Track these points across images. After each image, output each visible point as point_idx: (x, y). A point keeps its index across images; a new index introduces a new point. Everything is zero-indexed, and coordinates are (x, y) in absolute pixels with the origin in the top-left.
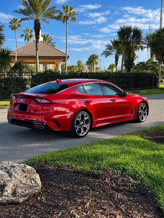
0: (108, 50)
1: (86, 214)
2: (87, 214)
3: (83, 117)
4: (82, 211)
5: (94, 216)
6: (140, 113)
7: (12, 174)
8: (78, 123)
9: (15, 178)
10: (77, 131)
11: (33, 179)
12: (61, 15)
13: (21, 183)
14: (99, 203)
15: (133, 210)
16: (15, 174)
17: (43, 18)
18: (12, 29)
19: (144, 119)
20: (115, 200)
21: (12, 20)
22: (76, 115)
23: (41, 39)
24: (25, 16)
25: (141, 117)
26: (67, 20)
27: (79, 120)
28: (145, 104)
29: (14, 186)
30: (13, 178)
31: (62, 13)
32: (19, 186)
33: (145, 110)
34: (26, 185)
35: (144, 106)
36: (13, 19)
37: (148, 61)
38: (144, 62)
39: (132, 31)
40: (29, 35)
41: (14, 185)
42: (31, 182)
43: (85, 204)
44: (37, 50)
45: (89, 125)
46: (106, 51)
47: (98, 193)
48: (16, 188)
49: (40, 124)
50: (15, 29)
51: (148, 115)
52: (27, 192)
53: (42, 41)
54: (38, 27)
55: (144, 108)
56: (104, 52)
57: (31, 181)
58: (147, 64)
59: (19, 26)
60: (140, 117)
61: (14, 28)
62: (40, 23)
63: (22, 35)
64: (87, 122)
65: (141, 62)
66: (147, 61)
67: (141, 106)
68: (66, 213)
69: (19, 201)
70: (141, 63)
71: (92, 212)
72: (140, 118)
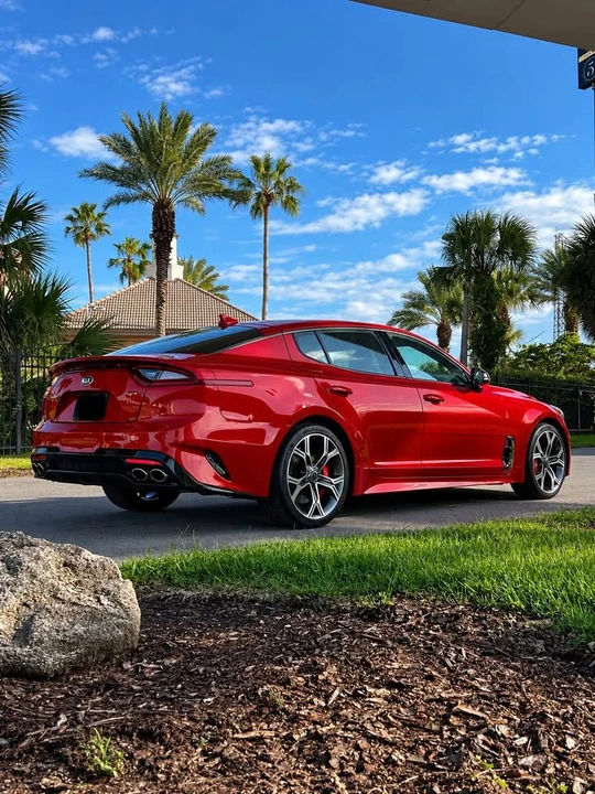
0: (411, 309)
1: (323, 704)
2: (327, 702)
3: (317, 445)
4: (306, 692)
5: (359, 706)
6: (538, 460)
7: (20, 564)
8: (299, 468)
9: (34, 576)
10: (293, 498)
11: (108, 594)
12: (248, 188)
13: (55, 597)
14: (381, 670)
15: (527, 691)
16: (32, 565)
17: (185, 196)
18: (77, 238)
19: (555, 488)
20: (446, 665)
21: (75, 210)
22: (293, 435)
23: (176, 272)
24: (123, 190)
25: (541, 476)
26: (266, 206)
27: (304, 458)
28: (554, 429)
29: (28, 606)
30: (24, 577)
31: (249, 184)
32: (48, 606)
33: (554, 452)
34: (75, 608)
35: (551, 435)
36: (79, 208)
37: (558, 341)
38: (542, 346)
39: (494, 230)
40: (137, 260)
41: (25, 604)
42: (99, 601)
43: (321, 671)
44: (160, 301)
45: (341, 480)
46: (404, 313)
47: (374, 645)
48: (33, 617)
49: (153, 463)
50: (86, 240)
51: (567, 473)
52: (79, 629)
53: (181, 278)
54: (167, 226)
55: (550, 442)
56: (398, 314)
57: (98, 598)
58: (552, 352)
59: (99, 229)
60: (537, 477)
61: (83, 237)
62: (173, 213)
63: (112, 263)
64: (332, 468)
65: (531, 347)
66: (552, 342)
67: (538, 433)
68: (237, 698)
69: (40, 663)
70: (532, 349)
71: (349, 695)
72: (540, 481)
